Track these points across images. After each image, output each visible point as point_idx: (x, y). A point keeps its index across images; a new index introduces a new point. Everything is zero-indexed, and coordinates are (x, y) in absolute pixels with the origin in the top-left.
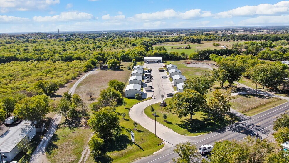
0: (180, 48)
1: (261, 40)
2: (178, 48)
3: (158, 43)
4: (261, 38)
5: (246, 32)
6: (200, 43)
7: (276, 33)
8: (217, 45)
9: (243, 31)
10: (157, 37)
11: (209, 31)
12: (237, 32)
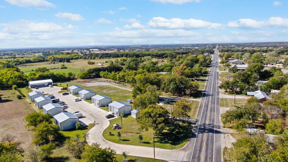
0: (54, 68)
1: (122, 57)
2: (53, 69)
3: (18, 64)
4: (122, 56)
5: (101, 51)
6: (70, 62)
7: (125, 51)
8: (93, 63)
9: (97, 50)
10: (9, 58)
11: (64, 51)
12: (93, 51)
